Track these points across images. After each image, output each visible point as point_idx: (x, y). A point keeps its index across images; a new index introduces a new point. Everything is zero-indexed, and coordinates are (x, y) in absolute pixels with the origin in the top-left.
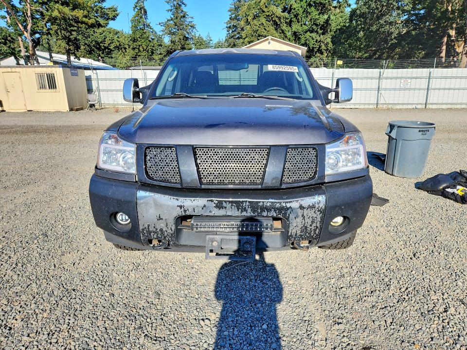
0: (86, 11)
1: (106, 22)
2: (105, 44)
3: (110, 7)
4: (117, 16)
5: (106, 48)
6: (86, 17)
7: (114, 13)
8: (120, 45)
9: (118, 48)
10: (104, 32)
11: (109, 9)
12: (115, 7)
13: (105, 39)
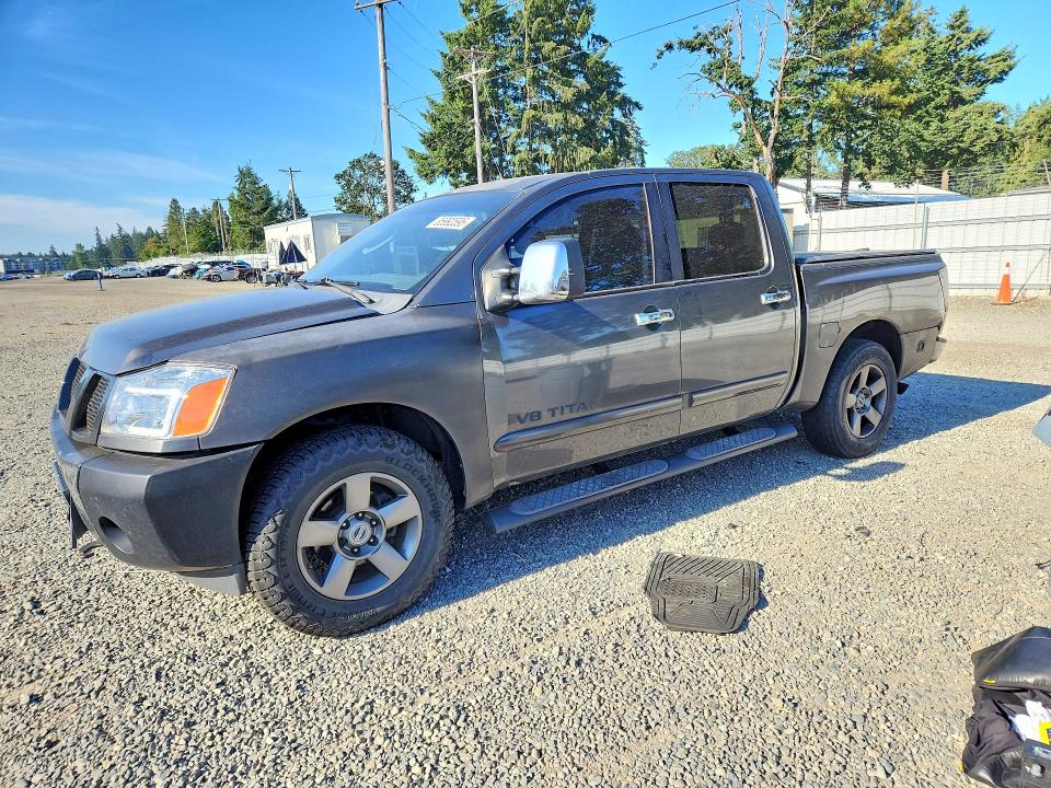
0: (897, 81)
1: (979, 90)
2: (962, 142)
3: (997, 51)
4: (1011, 69)
5: (962, 151)
6: (897, 92)
7: (1002, 66)
8: (1000, 139)
9: (993, 148)
10: (966, 114)
11: (993, 57)
12: (1010, 49)
13: (965, 130)
